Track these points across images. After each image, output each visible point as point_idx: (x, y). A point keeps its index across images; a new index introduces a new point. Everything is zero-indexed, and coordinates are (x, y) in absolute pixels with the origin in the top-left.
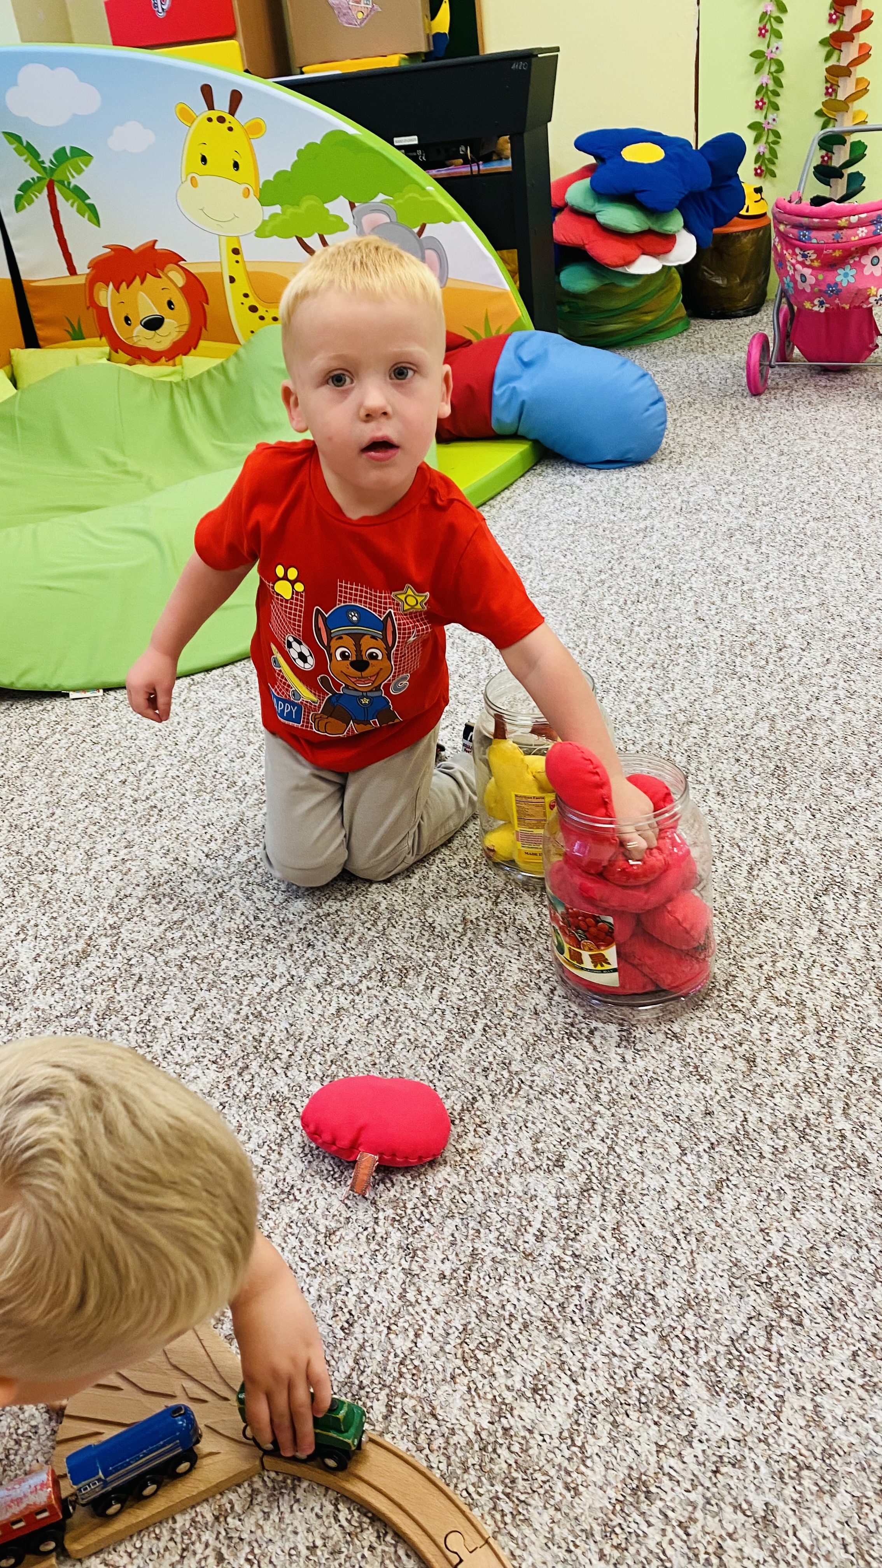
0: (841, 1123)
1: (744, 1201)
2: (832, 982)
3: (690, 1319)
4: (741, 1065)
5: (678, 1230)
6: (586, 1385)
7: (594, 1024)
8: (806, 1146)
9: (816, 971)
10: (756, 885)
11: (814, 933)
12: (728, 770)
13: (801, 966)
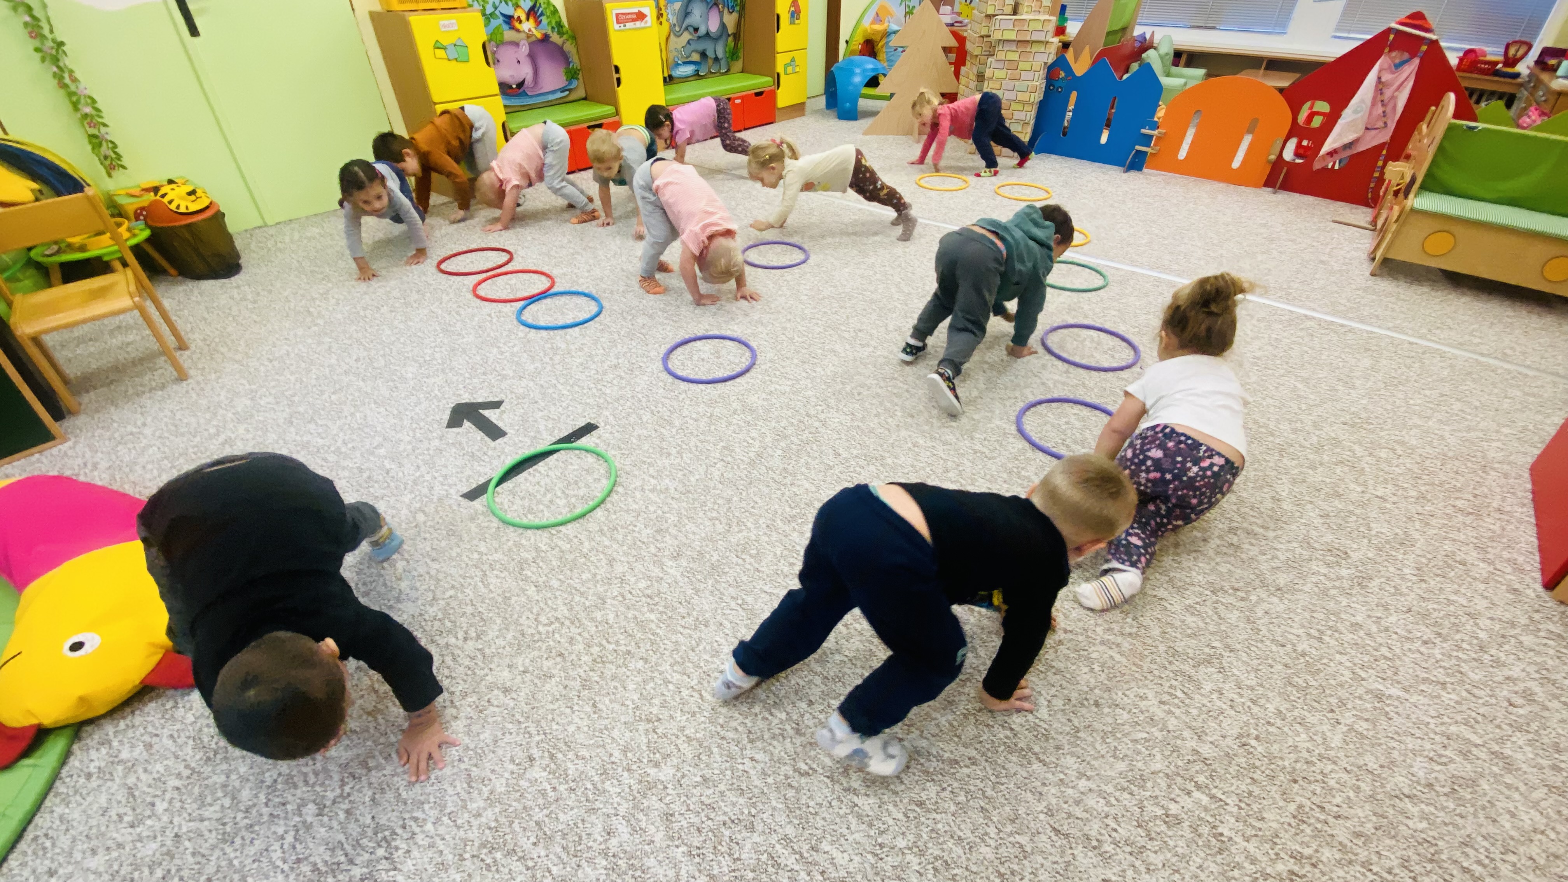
0: (612, 647)
4: (559, 659)
6: (622, 810)
8: (608, 665)
9: (550, 602)
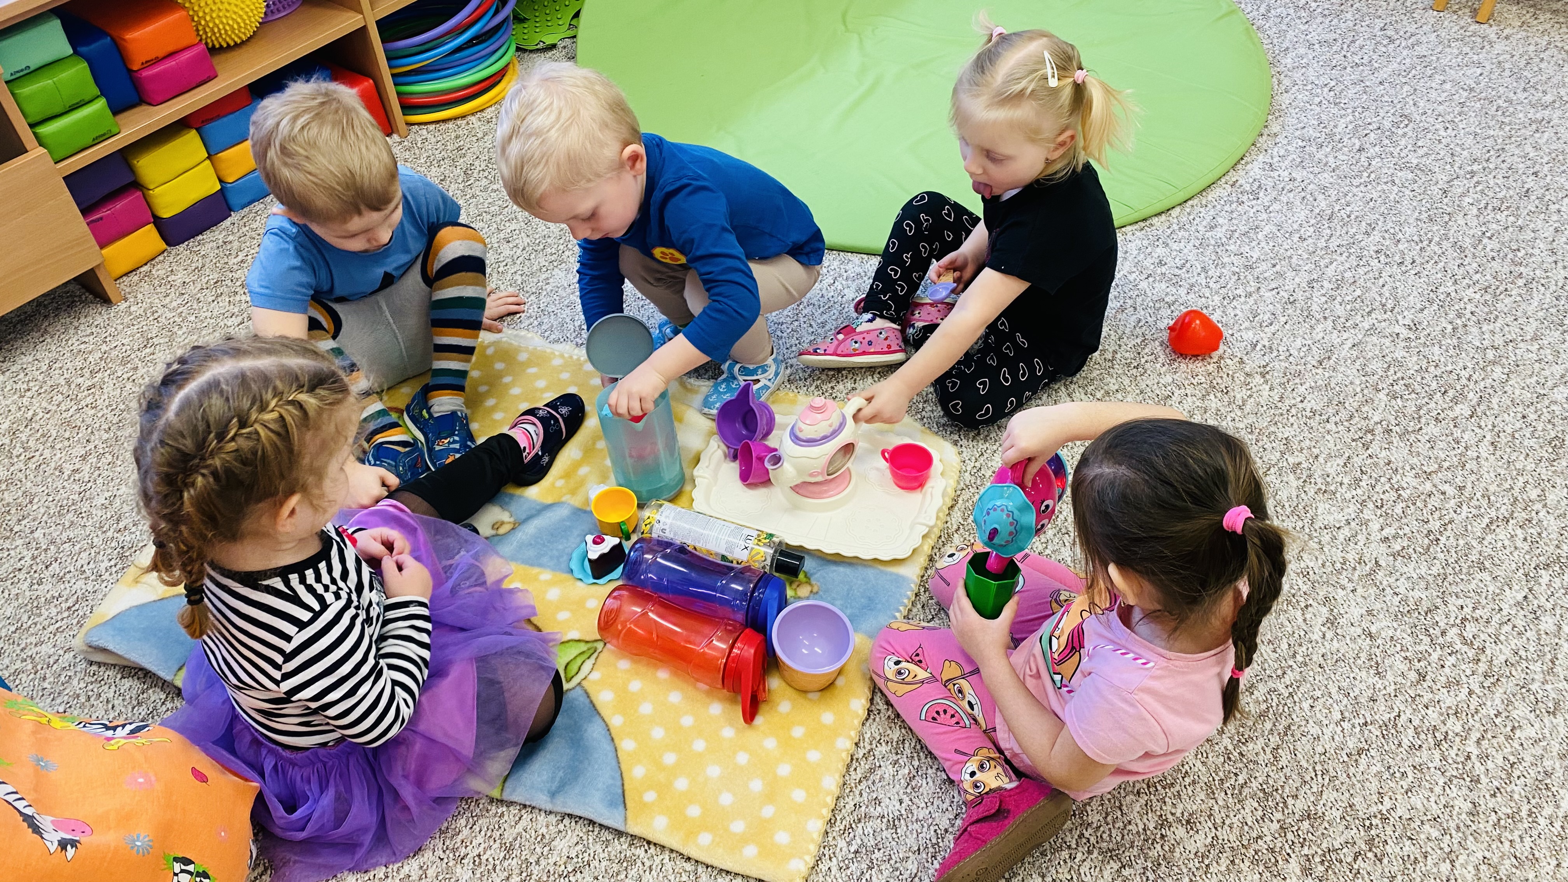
1: (1374, 769)
2: (1515, 643)
3: (1306, 825)
5: (1318, 767)
7: (1311, 602)
10: (1489, 538)
11: (1520, 598)
12: (1510, 422)
13: (1496, 618)
